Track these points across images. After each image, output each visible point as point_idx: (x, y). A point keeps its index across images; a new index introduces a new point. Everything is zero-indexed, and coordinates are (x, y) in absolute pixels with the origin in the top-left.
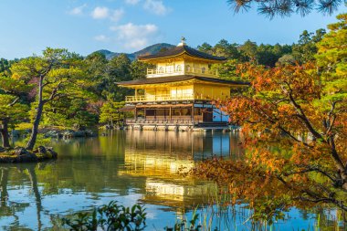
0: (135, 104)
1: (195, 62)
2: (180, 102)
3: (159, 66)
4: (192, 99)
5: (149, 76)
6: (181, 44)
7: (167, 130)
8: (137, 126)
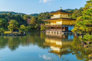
0: (48, 26)
1: (63, 14)
2: (59, 25)
3: (54, 15)
4: (61, 24)
5: (51, 18)
6: (60, 9)
7: (55, 33)
8: (48, 32)
